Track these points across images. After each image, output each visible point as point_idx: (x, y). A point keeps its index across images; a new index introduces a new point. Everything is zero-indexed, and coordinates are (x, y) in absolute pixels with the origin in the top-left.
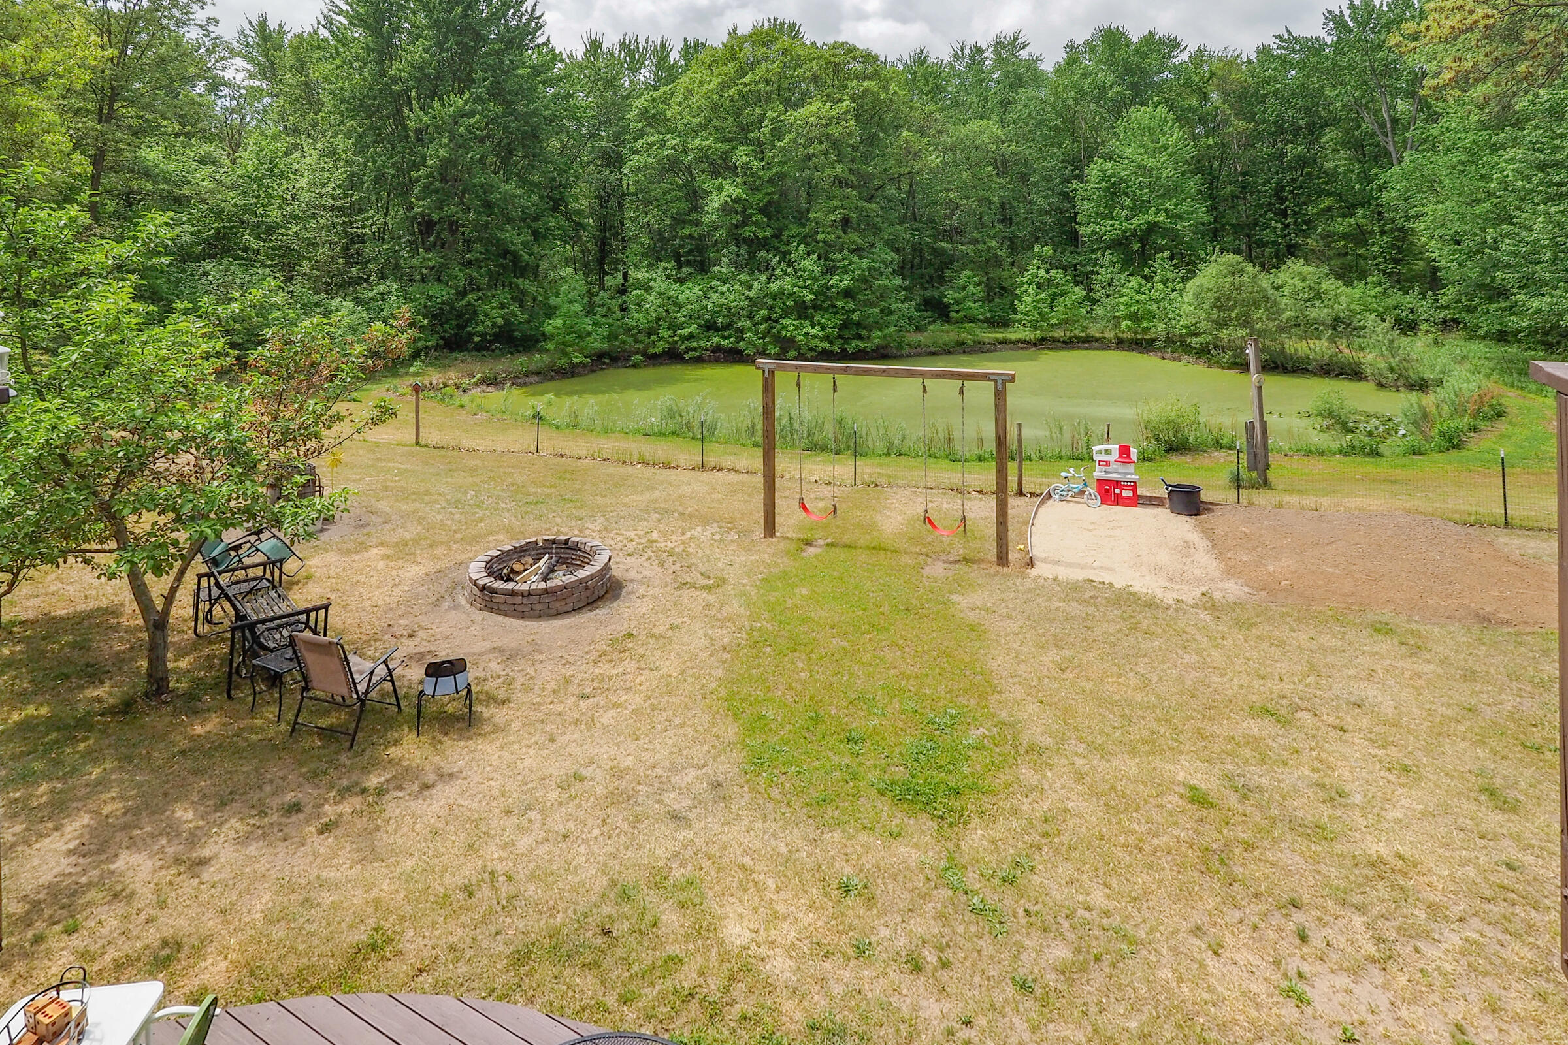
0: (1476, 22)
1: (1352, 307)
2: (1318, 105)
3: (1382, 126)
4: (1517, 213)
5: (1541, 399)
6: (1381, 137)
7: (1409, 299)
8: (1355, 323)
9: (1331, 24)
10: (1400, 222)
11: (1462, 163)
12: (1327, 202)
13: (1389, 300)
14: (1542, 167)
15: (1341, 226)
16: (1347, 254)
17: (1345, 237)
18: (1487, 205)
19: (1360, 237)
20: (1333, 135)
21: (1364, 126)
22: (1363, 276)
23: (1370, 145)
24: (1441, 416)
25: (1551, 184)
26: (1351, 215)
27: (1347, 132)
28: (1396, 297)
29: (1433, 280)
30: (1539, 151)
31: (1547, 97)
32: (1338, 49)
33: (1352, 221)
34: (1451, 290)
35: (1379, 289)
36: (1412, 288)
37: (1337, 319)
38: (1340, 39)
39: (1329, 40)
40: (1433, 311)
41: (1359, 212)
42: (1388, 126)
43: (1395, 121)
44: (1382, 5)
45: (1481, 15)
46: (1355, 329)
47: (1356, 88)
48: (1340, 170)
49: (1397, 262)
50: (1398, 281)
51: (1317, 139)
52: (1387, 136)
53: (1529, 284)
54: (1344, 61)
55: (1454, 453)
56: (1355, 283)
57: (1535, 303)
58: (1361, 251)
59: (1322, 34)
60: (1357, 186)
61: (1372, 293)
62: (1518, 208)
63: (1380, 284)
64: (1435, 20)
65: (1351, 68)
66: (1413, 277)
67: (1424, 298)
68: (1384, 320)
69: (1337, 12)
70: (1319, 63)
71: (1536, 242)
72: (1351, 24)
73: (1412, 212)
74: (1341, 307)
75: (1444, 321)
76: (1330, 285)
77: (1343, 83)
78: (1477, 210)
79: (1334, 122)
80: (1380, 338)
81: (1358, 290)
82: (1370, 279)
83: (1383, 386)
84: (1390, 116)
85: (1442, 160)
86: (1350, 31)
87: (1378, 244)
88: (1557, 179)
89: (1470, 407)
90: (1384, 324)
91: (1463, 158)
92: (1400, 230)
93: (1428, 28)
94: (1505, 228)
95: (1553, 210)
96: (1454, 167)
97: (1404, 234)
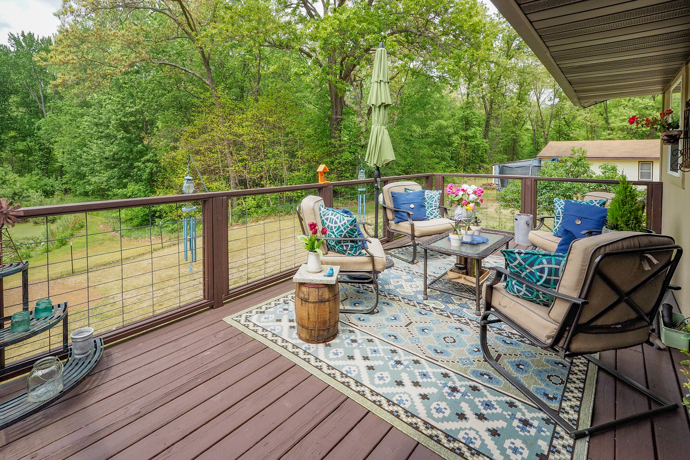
0: (69, 60)
1: (23, 187)
2: (7, 82)
3: (39, 98)
4: (89, 143)
5: (98, 217)
6: (39, 104)
7: (51, 180)
8: (24, 195)
9: (13, 41)
10: (47, 145)
11: (70, 120)
12: (13, 133)
13: (42, 182)
14: (97, 125)
15: (20, 145)
16: (24, 160)
17: (22, 151)
18: (79, 139)
19: (29, 152)
20: (15, 99)
21: (31, 97)
22: (30, 171)
23: (34, 107)
24: (59, 232)
25: (99, 132)
26: (25, 140)
27: (23, 98)
28: (46, 180)
29: (61, 172)
30: (95, 118)
31: (96, 97)
32: (18, 57)
33: (25, 143)
34: (68, 176)
35: (38, 177)
36: (52, 175)
37: (15, 194)
38: (18, 50)
39: (12, 49)
40: (61, 185)
41: (29, 139)
42: (42, 99)
43: (45, 97)
44: (38, 40)
45: (71, 58)
46: (24, 197)
47: (26, 77)
48: (19, 117)
49: (47, 164)
50: (47, 173)
51: (7, 100)
52: (42, 104)
53: (93, 172)
54: (20, 62)
55: (63, 248)
56: (26, 174)
57: (93, 180)
58: (30, 159)
59: (8, 45)
60: (27, 126)
61: (34, 179)
62: (89, 141)
63: (38, 174)
64: (54, 54)
65: (24, 67)
66: (54, 170)
67: (57, 180)
68: (37, 192)
69: (16, 36)
70: (7, 60)
71: (95, 154)
72: (24, 44)
73: (52, 140)
74: (17, 188)
75: (65, 190)
76: (12, 176)
77: (20, 73)
78: (75, 141)
79: (16, 92)
80: (36, 201)
81: (28, 177)
82: (33, 172)
83: (37, 223)
84: (43, 94)
85: (63, 118)
86: (23, 47)
87: (37, 156)
88: (101, 130)
89: (70, 226)
90: (37, 194)
91: (70, 118)
92: (47, 149)
93: (51, 57)
94: (85, 149)
95: (99, 142)
96: (67, 122)
97: (50, 151)
